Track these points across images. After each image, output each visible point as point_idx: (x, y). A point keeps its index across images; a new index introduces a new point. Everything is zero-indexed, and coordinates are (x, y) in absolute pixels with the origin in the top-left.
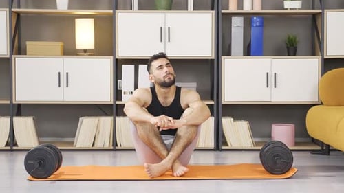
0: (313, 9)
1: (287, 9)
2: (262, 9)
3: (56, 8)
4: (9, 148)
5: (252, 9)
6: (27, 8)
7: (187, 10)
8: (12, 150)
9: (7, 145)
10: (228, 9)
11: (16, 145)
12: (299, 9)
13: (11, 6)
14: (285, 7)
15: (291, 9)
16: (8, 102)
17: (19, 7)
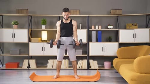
0: (117, 29)
1: (109, 29)
2: (102, 29)
3: (42, 28)
4: (28, 69)
5: (99, 28)
6: (34, 28)
7: (79, 29)
8: (29, 69)
9: (28, 68)
10: (91, 29)
11: (30, 68)
12: (112, 29)
13: (29, 28)
14: (108, 28)
15: (110, 29)
16: (28, 55)
17: (32, 28)
